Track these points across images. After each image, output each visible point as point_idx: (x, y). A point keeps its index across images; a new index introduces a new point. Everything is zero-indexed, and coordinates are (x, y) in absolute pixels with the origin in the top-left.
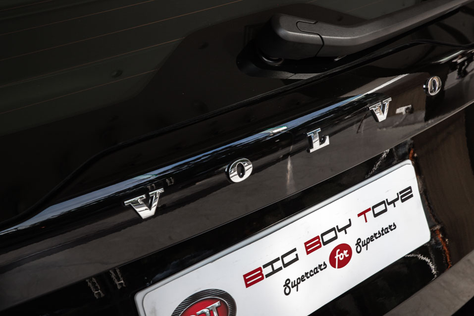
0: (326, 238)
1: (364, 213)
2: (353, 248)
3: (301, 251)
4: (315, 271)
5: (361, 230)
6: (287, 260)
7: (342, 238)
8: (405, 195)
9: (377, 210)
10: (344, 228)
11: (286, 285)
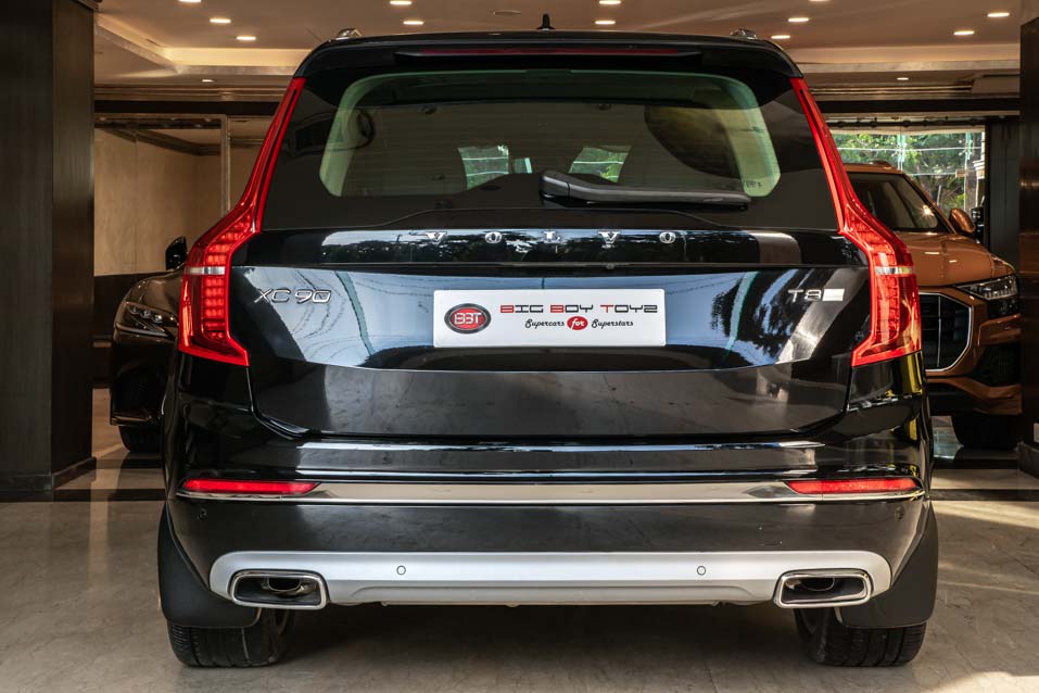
0: (568, 309)
1: (607, 306)
2: (590, 324)
3: (547, 309)
4: (555, 324)
5: (598, 314)
6: (533, 309)
7: (581, 313)
8: (651, 309)
9: (618, 309)
10: (586, 309)
11: (528, 322)
